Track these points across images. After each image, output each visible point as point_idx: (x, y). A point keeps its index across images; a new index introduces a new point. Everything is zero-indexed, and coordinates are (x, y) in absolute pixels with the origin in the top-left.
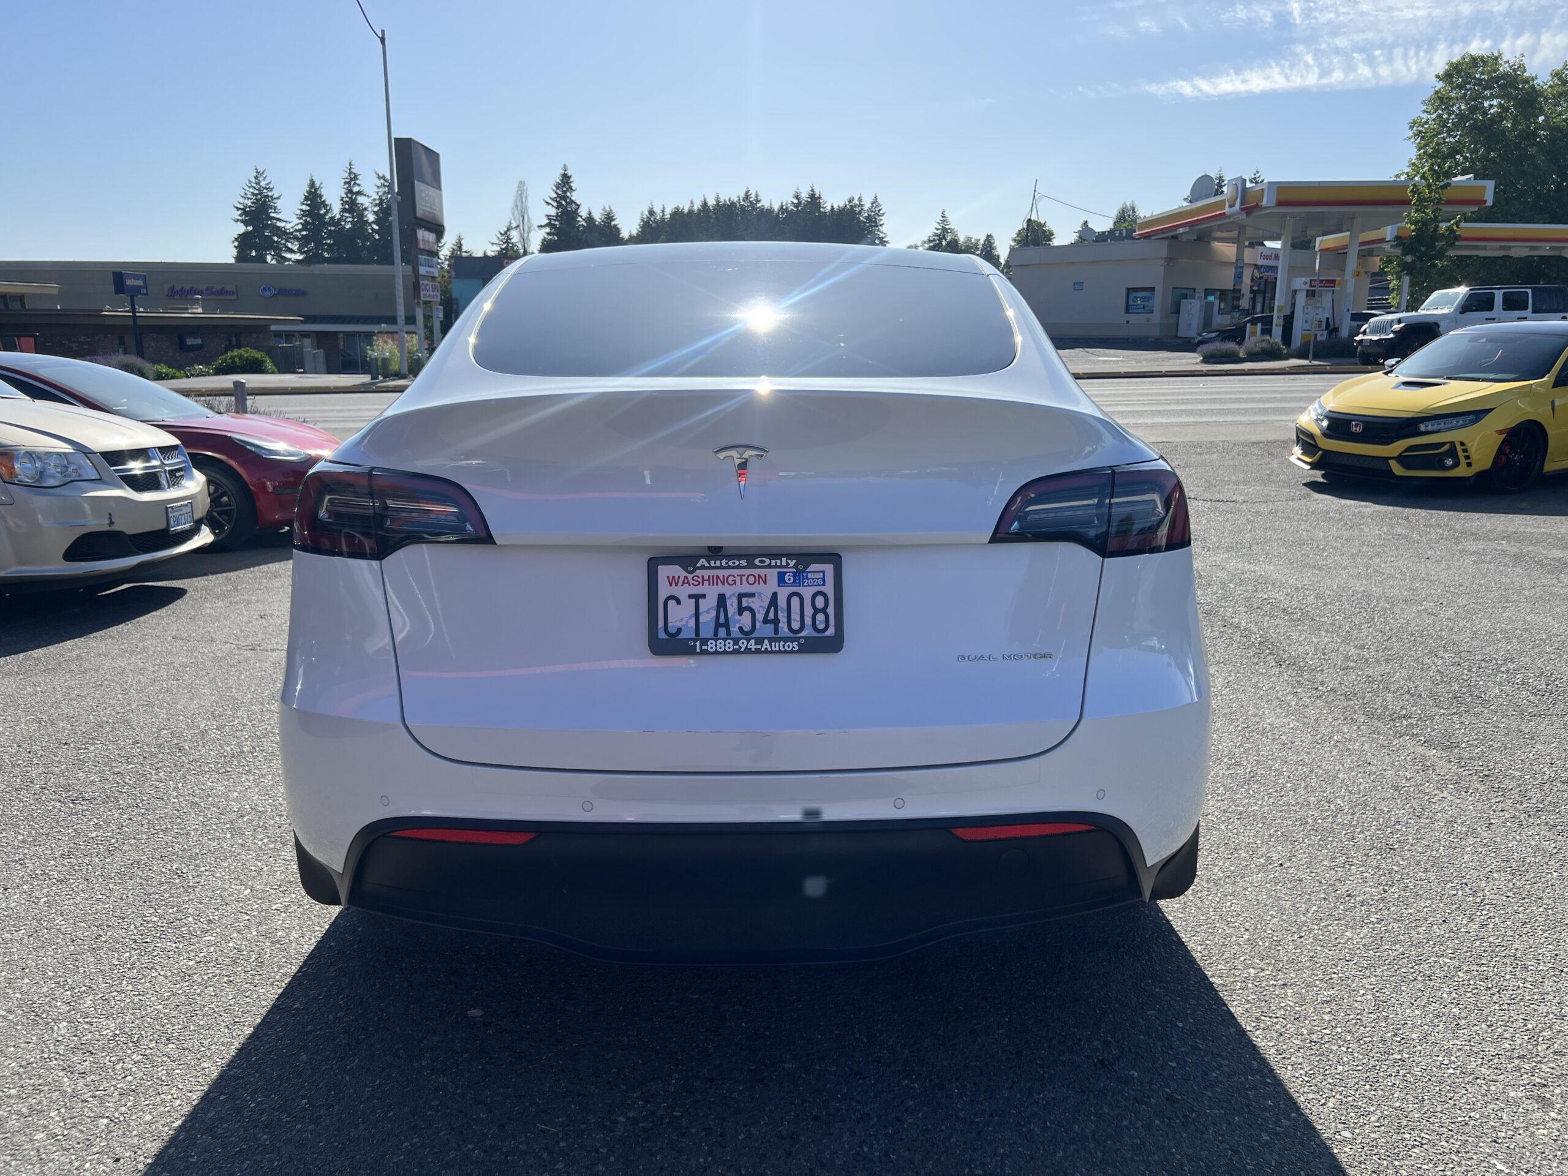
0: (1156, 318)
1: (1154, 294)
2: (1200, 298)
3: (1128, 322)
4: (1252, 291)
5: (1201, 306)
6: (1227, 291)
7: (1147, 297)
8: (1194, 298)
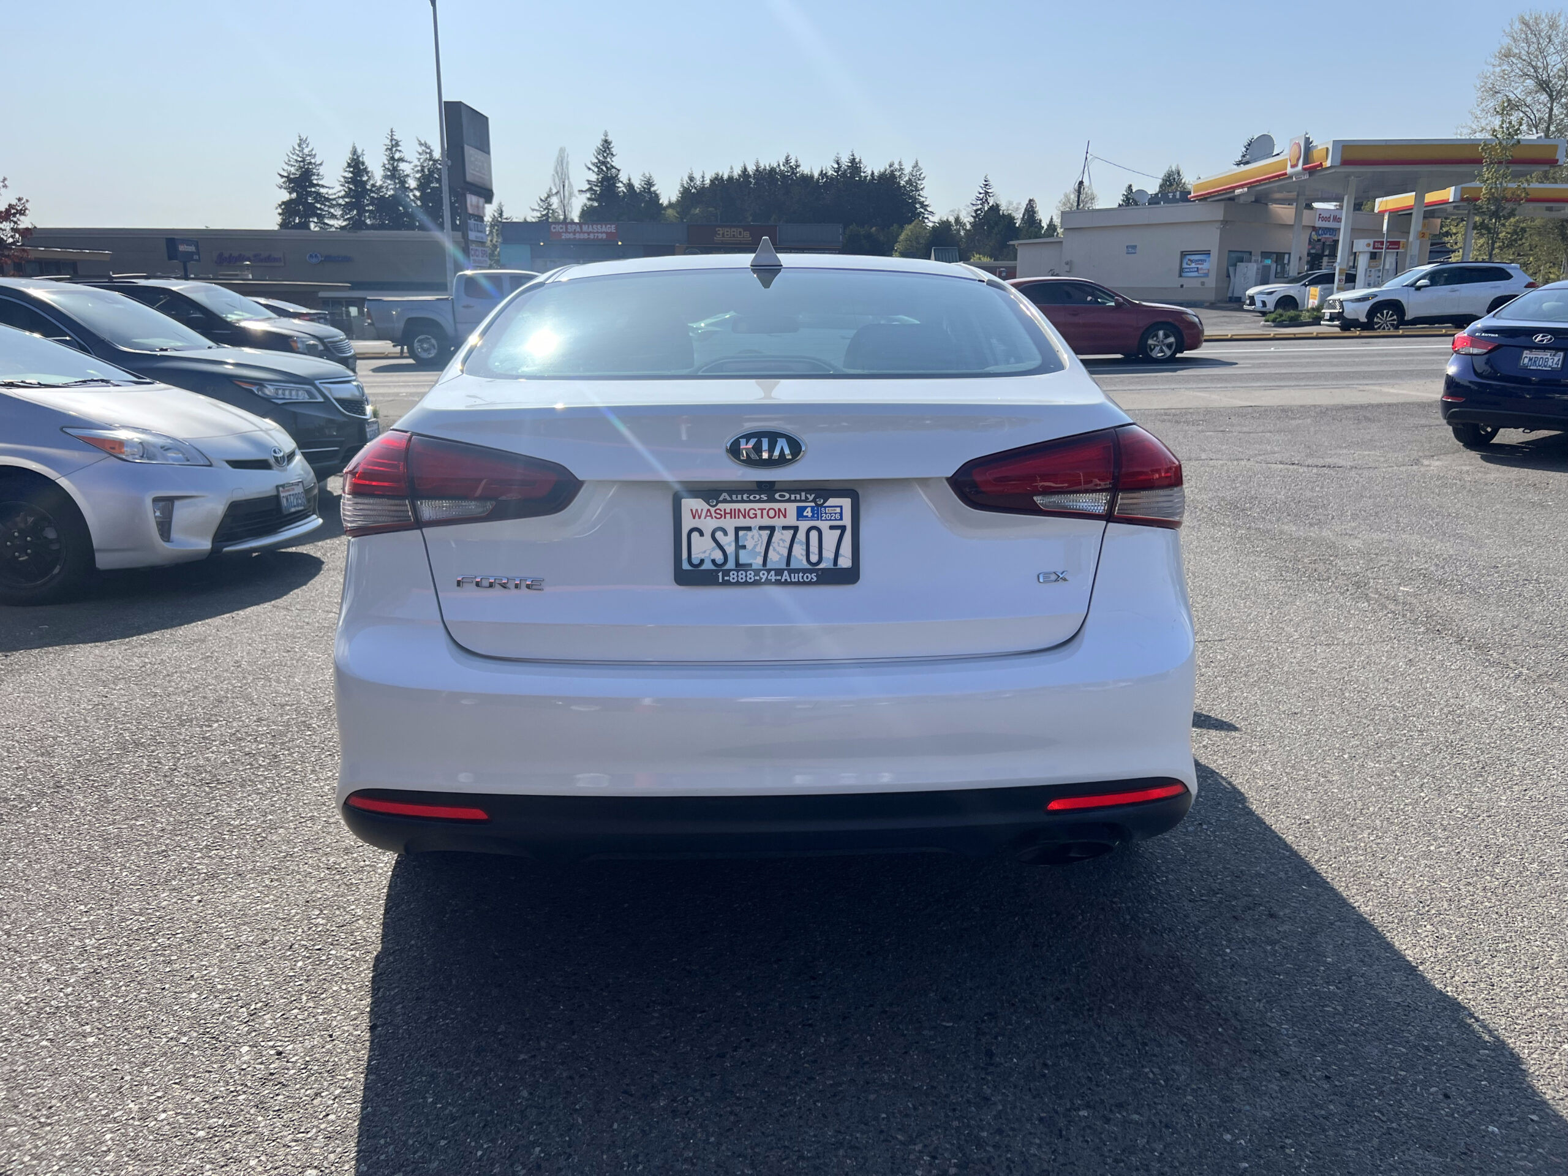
0: (1210, 282)
1: (1208, 256)
2: (1256, 261)
3: (1182, 286)
4: (1309, 254)
6: (1285, 253)
7: (1201, 260)
8: (1251, 262)
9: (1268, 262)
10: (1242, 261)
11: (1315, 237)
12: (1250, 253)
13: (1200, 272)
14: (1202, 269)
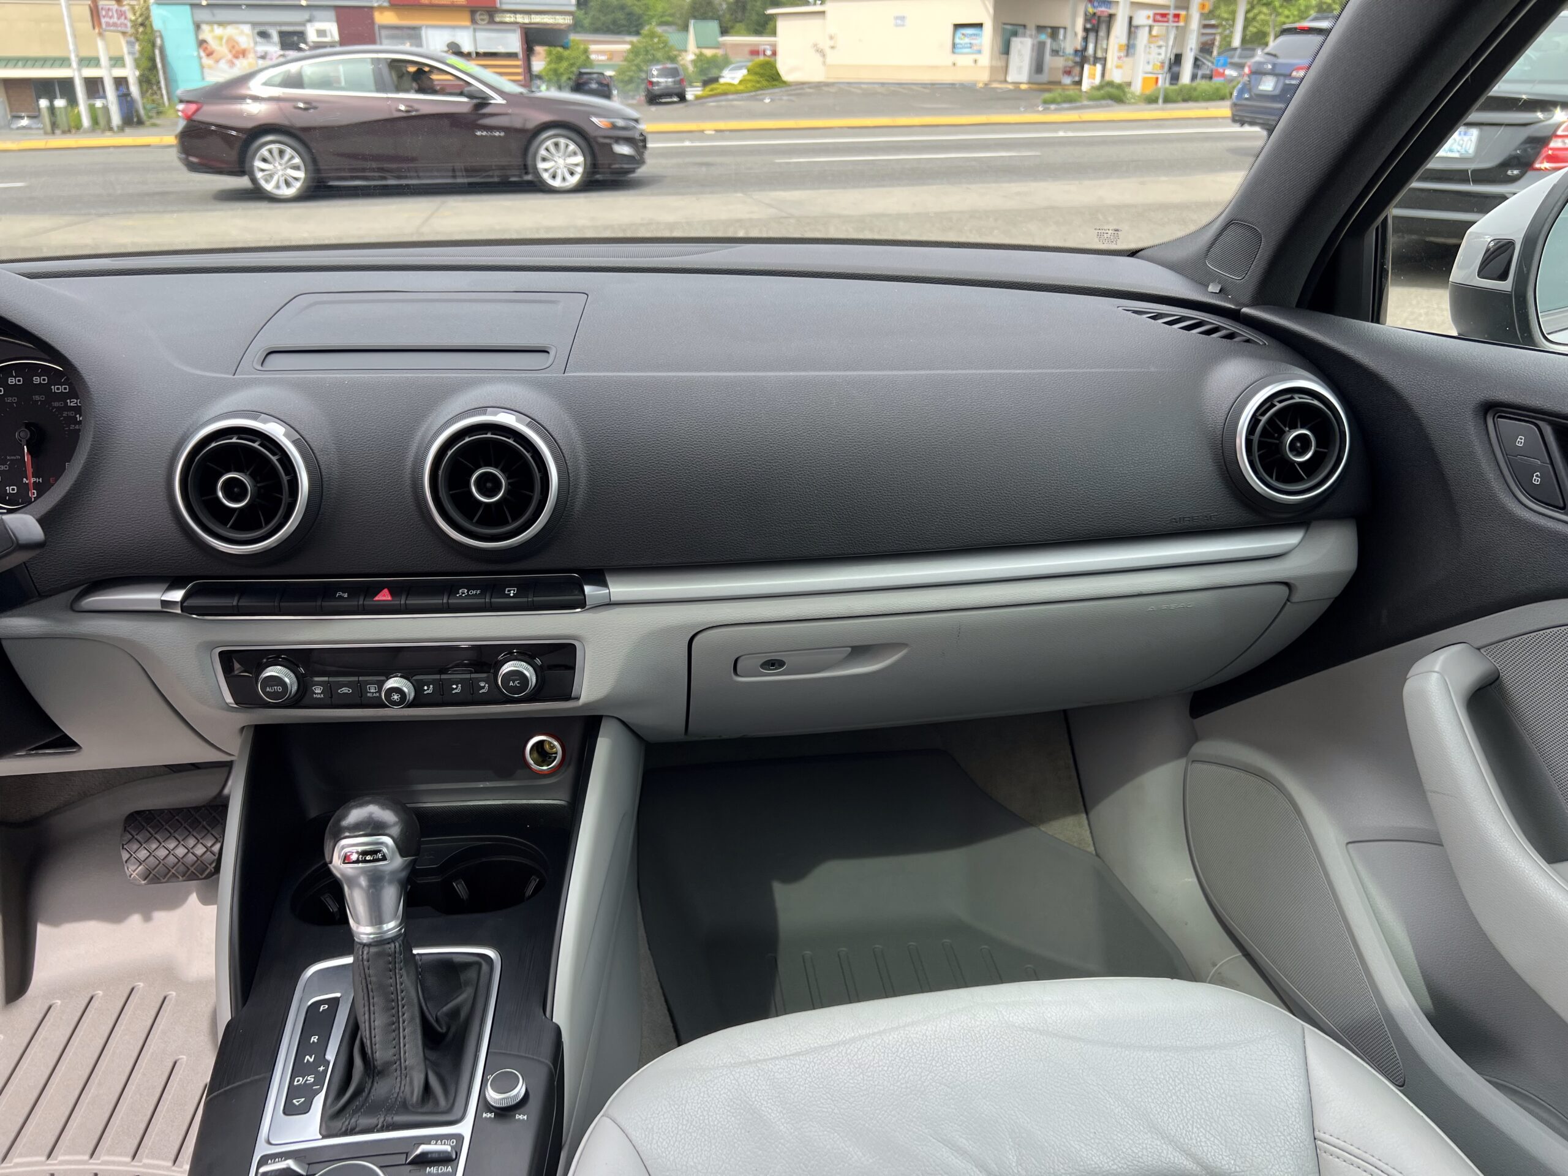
0: (985, 59)
1: (982, 30)
2: (1031, 36)
3: (954, 64)
4: (1086, 30)
5: (1033, 45)
6: (1058, 28)
7: (974, 35)
8: (1024, 35)
9: (1043, 37)
10: (1015, 34)
11: (1091, 10)
12: (1025, 26)
13: (975, 48)
14: (976, 45)
